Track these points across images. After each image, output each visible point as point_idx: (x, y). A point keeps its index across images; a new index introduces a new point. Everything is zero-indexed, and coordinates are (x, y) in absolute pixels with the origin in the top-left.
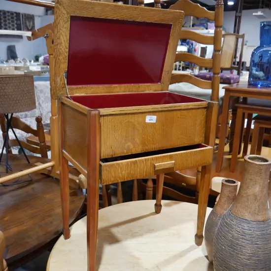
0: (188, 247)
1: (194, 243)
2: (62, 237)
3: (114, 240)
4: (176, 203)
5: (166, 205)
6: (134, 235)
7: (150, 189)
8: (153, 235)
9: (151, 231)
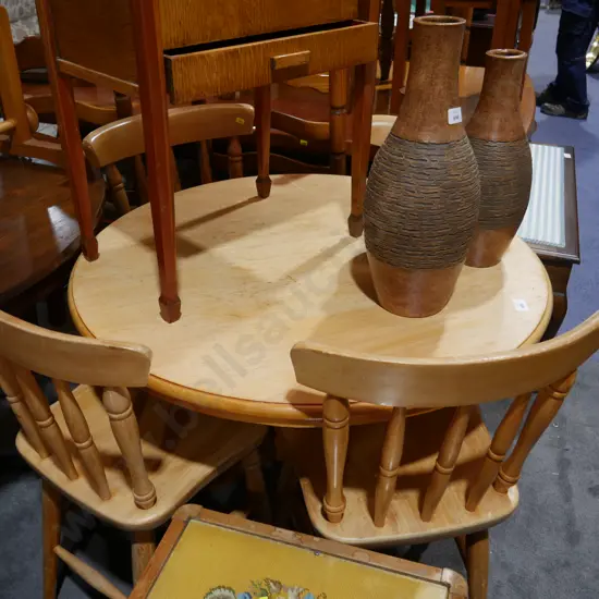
0: (337, 242)
1: (347, 235)
2: (82, 259)
3: (193, 250)
4: (296, 178)
5: (279, 183)
6: (228, 237)
7: (236, 159)
8: (265, 232)
9: (261, 226)
